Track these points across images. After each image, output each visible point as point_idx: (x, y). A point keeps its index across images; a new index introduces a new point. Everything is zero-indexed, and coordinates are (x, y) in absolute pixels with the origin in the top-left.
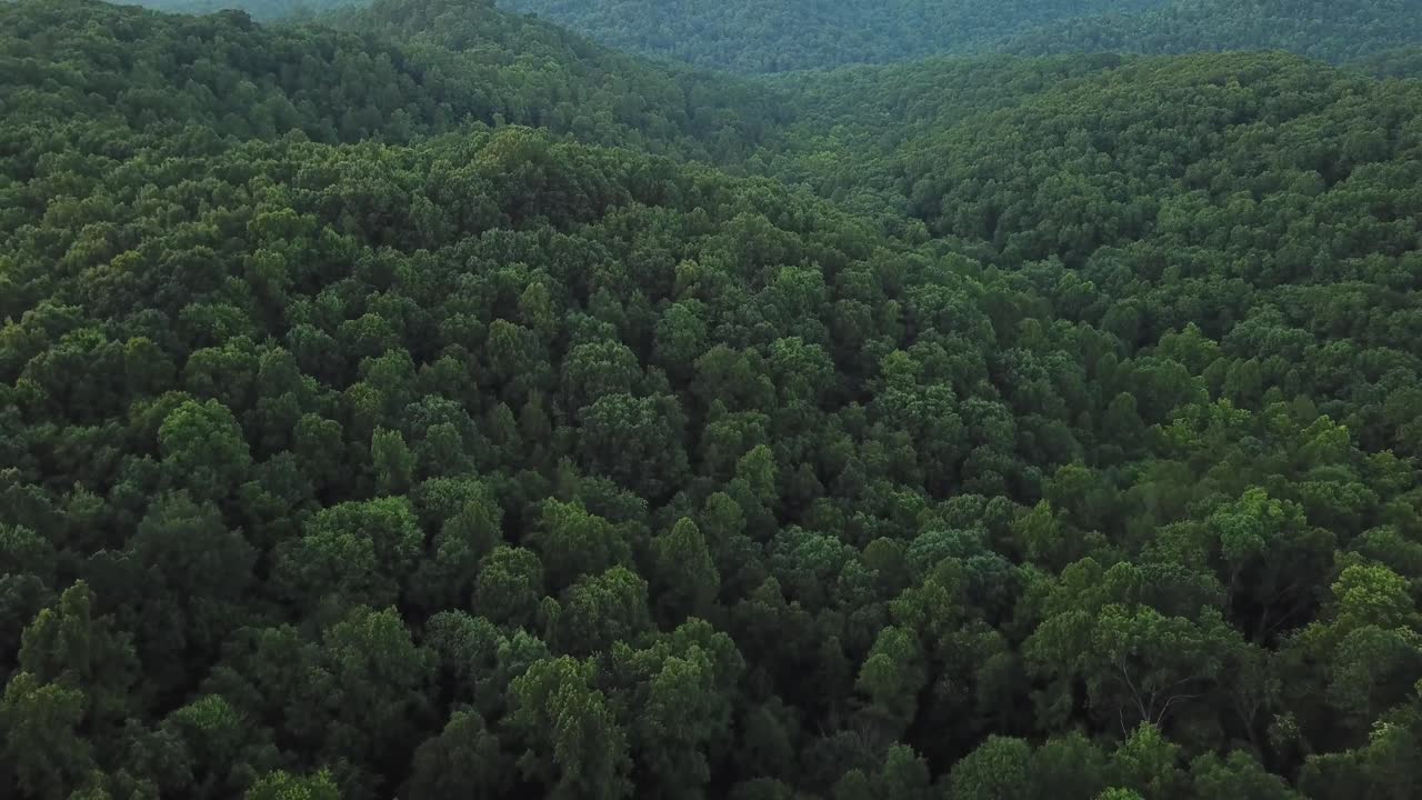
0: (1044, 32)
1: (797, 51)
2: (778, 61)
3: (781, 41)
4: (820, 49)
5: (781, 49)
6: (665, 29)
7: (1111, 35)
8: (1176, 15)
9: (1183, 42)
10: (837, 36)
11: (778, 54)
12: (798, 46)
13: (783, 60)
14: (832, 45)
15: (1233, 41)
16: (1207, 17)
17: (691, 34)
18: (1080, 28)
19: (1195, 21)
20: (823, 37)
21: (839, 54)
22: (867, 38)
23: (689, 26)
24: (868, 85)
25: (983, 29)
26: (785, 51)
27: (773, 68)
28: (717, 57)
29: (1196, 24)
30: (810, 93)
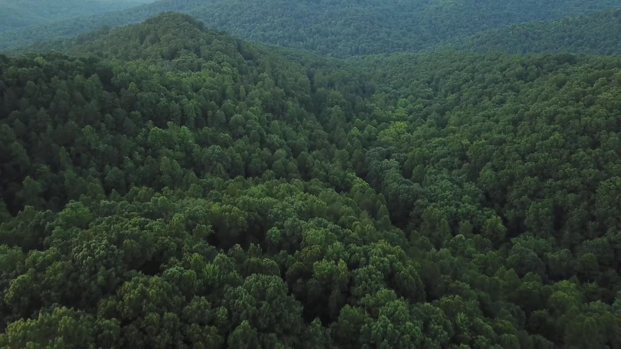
0: (499, 32)
1: (370, 42)
2: (360, 48)
3: (360, 37)
4: (381, 41)
5: (361, 42)
6: (301, 31)
7: (535, 33)
8: (568, 22)
9: (575, 37)
10: (389, 34)
11: (360, 44)
12: (370, 40)
13: (362, 47)
14: (387, 39)
15: (603, 37)
16: (586, 23)
17: (315, 34)
18: (518, 30)
19: (579, 26)
20: (382, 35)
21: (391, 44)
22: (404, 35)
23: (314, 30)
24: (413, 67)
25: (462, 29)
26: (363, 43)
27: (357, 52)
28: (327, 47)
29: (580, 28)
30: (380, 71)
